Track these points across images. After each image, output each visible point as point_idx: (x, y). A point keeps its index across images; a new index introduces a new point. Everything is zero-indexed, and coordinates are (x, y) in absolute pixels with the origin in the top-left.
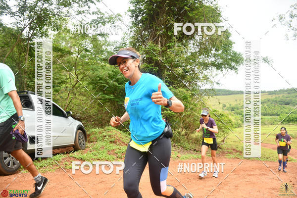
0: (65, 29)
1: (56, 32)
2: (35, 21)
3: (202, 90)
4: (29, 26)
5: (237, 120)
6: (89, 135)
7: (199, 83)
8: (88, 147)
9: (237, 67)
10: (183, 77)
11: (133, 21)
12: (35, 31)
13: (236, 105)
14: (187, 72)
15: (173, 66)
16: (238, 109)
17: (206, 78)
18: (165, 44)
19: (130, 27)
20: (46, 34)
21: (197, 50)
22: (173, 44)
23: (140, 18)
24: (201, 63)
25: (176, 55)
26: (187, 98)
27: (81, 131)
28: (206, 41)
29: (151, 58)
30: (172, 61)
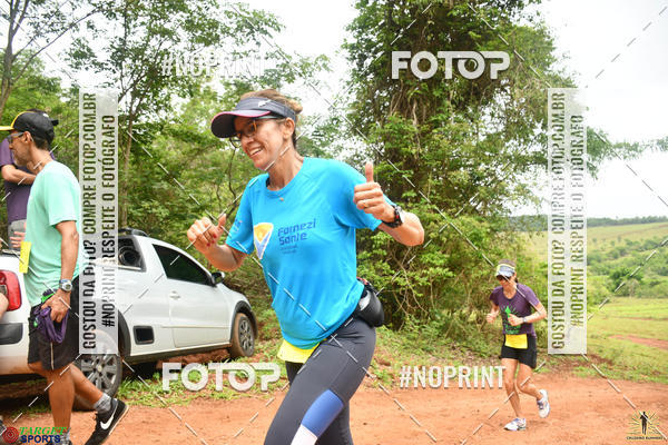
0: (207, 92)
1: (188, 100)
2: (144, 79)
3: (514, 218)
4: (131, 90)
5: (598, 287)
6: (262, 324)
7: (507, 204)
8: (260, 351)
9: (595, 164)
10: (470, 189)
11: (354, 70)
12: (145, 100)
13: (595, 251)
14: (479, 179)
15: (446, 165)
16: (599, 261)
17: (523, 191)
18: (428, 116)
19: (348, 83)
20: (166, 105)
21: (501, 127)
22: (445, 117)
23: (368, 62)
24: (510, 157)
25: (453, 140)
26: (480, 239)
27: (244, 316)
28: (521, 106)
29: (397, 151)
30: (444, 155)
